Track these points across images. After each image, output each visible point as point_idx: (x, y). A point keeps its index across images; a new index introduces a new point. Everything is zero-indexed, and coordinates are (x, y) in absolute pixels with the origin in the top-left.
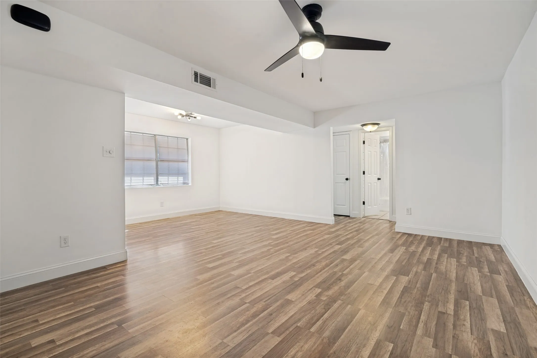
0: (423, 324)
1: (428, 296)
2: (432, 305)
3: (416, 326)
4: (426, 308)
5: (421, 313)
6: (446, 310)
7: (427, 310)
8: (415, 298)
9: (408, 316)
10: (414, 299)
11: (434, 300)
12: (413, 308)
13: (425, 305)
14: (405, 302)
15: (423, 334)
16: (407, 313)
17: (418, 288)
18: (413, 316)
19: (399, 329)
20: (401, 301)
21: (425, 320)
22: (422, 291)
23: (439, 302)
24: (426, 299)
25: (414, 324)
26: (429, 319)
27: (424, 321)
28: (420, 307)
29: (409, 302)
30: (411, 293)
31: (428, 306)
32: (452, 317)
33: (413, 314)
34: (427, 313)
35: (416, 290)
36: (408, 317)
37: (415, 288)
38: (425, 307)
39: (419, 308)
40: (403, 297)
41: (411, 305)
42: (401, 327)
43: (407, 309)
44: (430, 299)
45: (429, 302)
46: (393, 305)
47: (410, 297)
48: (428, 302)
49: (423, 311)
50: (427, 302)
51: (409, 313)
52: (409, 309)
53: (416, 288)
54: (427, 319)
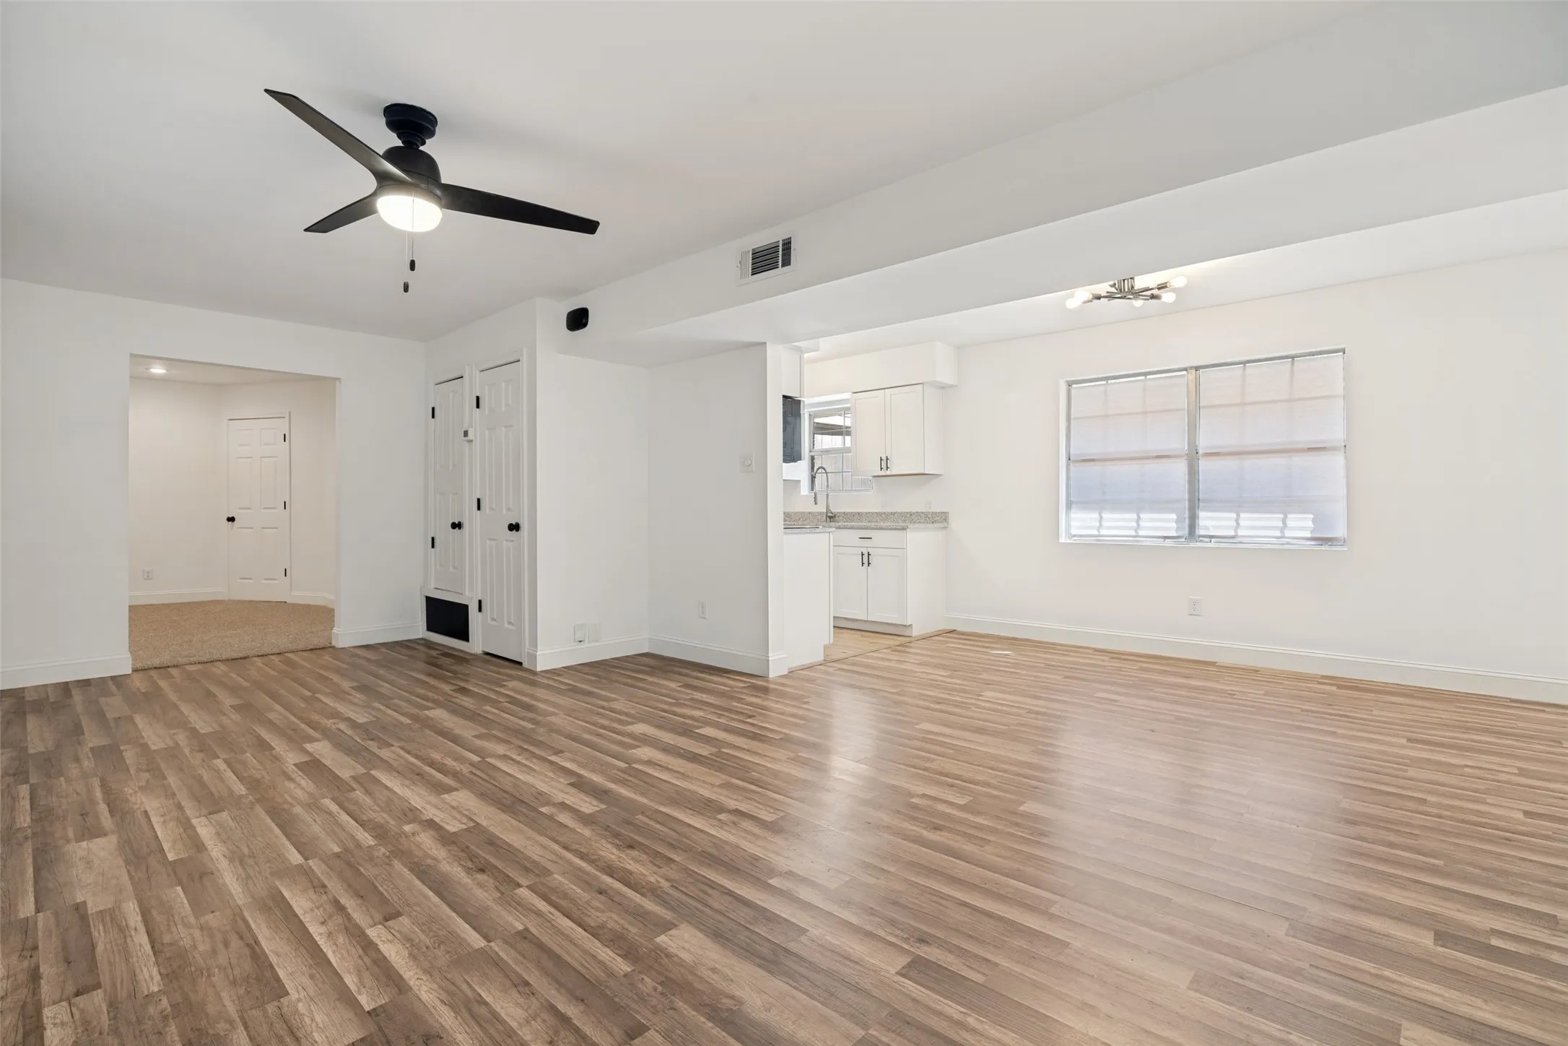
0: (132, 924)
1: (165, 1018)
2: (133, 994)
3: (145, 914)
4: (145, 970)
5: (153, 947)
6: (74, 1010)
7: (140, 966)
8: (209, 976)
9: (182, 918)
10: (208, 970)
11: (134, 1019)
12: (186, 942)
13: (157, 978)
14: (226, 944)
15: (119, 909)
16: (192, 920)
17: (231, 1022)
18: (169, 925)
19: (180, 883)
20: (241, 938)
21: (131, 936)
22: (204, 1023)
23: (112, 1022)
24: (165, 1002)
25: (154, 912)
26: (121, 948)
27: (133, 934)
28: (169, 959)
29: (214, 952)
30: (234, 983)
31: (145, 980)
32: (47, 1000)
33: (174, 929)
34: (135, 959)
35: (232, 1009)
36: (183, 914)
37: (242, 1018)
38: (155, 972)
39: (168, 955)
40: (247, 951)
41: (201, 948)
42: (179, 889)
43: (202, 928)
44: (151, 1010)
45: (147, 996)
46: (246, 914)
47: (225, 968)
48: (153, 993)
49: (151, 952)
50: (156, 989)
51: (187, 926)
52: (197, 933)
53: (238, 1020)
54: (126, 942)
